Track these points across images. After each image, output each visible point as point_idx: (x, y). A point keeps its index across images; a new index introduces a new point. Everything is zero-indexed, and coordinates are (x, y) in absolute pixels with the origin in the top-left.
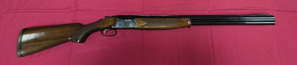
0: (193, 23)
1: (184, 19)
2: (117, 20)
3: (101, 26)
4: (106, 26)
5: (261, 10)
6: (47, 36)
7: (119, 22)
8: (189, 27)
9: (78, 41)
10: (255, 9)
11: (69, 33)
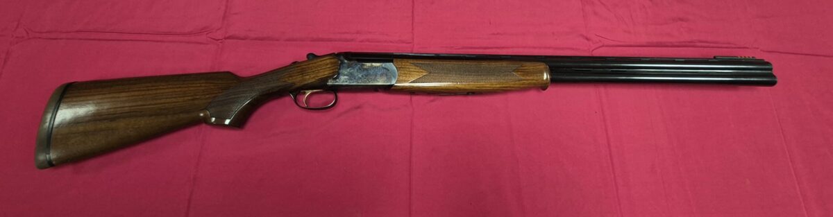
0: (555, 77)
1: (529, 66)
2: (342, 63)
3: (297, 80)
4: (310, 78)
5: (727, 48)
6: (134, 104)
7: (348, 70)
8: (543, 87)
9: (227, 122)
10: (712, 45)
11: (203, 97)
